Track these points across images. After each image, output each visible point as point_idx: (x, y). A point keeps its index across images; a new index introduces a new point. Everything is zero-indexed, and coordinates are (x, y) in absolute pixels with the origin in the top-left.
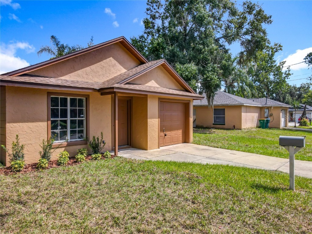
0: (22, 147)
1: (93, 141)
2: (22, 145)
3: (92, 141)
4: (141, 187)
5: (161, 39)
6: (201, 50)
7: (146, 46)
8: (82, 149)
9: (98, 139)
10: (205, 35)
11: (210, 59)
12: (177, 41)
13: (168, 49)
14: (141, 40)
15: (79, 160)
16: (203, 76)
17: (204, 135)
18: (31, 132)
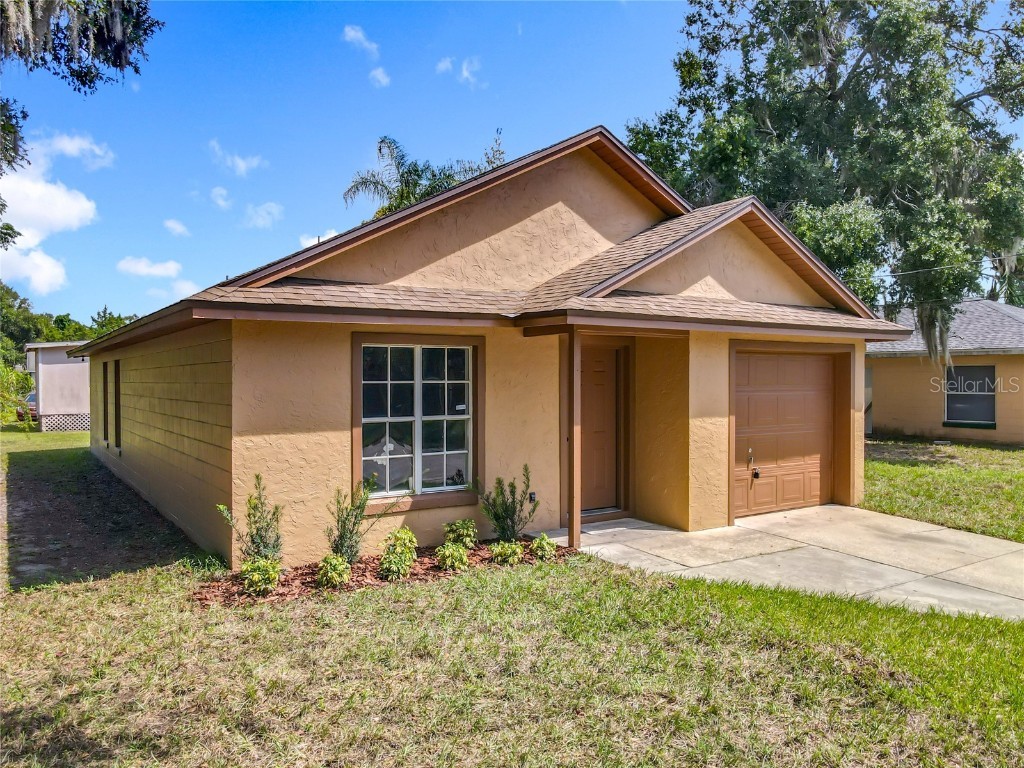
0: (274, 514)
1: (497, 496)
2: (277, 508)
3: (493, 495)
4: (662, 700)
5: (742, 118)
6: (895, 147)
7: (682, 148)
8: (459, 523)
9: (512, 487)
10: (912, 88)
11: (934, 180)
12: (800, 123)
13: (766, 154)
14: (667, 127)
15: (449, 562)
16: (906, 246)
17: (906, 469)
18: (303, 463)
